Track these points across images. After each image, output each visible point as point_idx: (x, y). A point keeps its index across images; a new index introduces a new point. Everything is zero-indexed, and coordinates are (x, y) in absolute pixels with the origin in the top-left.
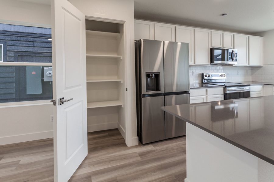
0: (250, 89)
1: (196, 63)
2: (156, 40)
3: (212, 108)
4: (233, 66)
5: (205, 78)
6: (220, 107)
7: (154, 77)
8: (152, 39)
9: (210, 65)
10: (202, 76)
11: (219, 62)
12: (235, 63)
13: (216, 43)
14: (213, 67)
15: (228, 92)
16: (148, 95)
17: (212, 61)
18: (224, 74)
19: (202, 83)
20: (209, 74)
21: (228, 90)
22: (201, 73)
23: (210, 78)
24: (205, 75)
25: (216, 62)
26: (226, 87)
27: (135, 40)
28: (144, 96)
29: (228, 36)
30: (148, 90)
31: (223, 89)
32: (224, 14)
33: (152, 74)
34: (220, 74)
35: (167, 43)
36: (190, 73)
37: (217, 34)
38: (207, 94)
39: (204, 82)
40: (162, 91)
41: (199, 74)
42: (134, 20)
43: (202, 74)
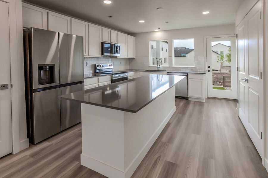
0: (127, 75)
1: (90, 55)
2: (49, 30)
3: (103, 93)
4: (118, 57)
5: (98, 68)
6: (109, 92)
7: (48, 69)
8: (45, 28)
9: (101, 57)
10: (95, 66)
11: (109, 54)
12: (119, 55)
13: (106, 39)
14: (104, 58)
15: (114, 79)
16: (40, 89)
17: (102, 54)
18: (112, 64)
19: (95, 72)
20: (100, 64)
21: (114, 77)
22: (94, 63)
23: (102, 68)
24: (97, 66)
25: (105, 54)
26: (112, 74)
27: (23, 27)
28: (36, 91)
29: (114, 33)
30: (40, 83)
31: (110, 76)
32: (111, 17)
33: (45, 67)
34: (109, 64)
35: (62, 34)
36: (85, 64)
37: (106, 31)
38: (98, 82)
39: (97, 72)
40: (57, 83)
41: (93, 65)
42: (22, 3)
43: (95, 65)
